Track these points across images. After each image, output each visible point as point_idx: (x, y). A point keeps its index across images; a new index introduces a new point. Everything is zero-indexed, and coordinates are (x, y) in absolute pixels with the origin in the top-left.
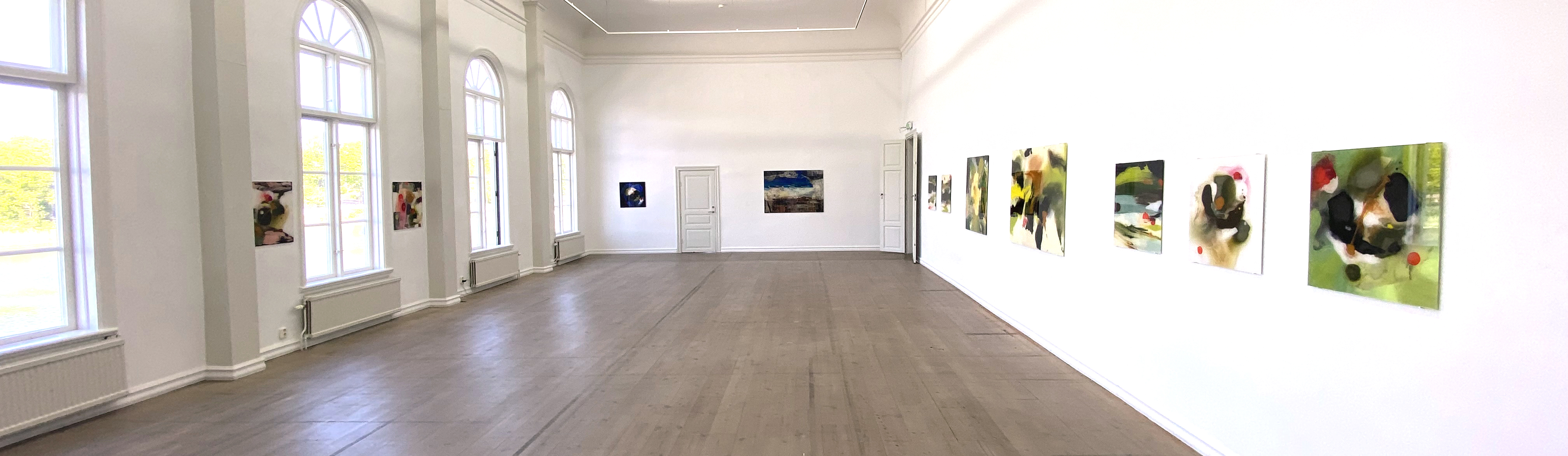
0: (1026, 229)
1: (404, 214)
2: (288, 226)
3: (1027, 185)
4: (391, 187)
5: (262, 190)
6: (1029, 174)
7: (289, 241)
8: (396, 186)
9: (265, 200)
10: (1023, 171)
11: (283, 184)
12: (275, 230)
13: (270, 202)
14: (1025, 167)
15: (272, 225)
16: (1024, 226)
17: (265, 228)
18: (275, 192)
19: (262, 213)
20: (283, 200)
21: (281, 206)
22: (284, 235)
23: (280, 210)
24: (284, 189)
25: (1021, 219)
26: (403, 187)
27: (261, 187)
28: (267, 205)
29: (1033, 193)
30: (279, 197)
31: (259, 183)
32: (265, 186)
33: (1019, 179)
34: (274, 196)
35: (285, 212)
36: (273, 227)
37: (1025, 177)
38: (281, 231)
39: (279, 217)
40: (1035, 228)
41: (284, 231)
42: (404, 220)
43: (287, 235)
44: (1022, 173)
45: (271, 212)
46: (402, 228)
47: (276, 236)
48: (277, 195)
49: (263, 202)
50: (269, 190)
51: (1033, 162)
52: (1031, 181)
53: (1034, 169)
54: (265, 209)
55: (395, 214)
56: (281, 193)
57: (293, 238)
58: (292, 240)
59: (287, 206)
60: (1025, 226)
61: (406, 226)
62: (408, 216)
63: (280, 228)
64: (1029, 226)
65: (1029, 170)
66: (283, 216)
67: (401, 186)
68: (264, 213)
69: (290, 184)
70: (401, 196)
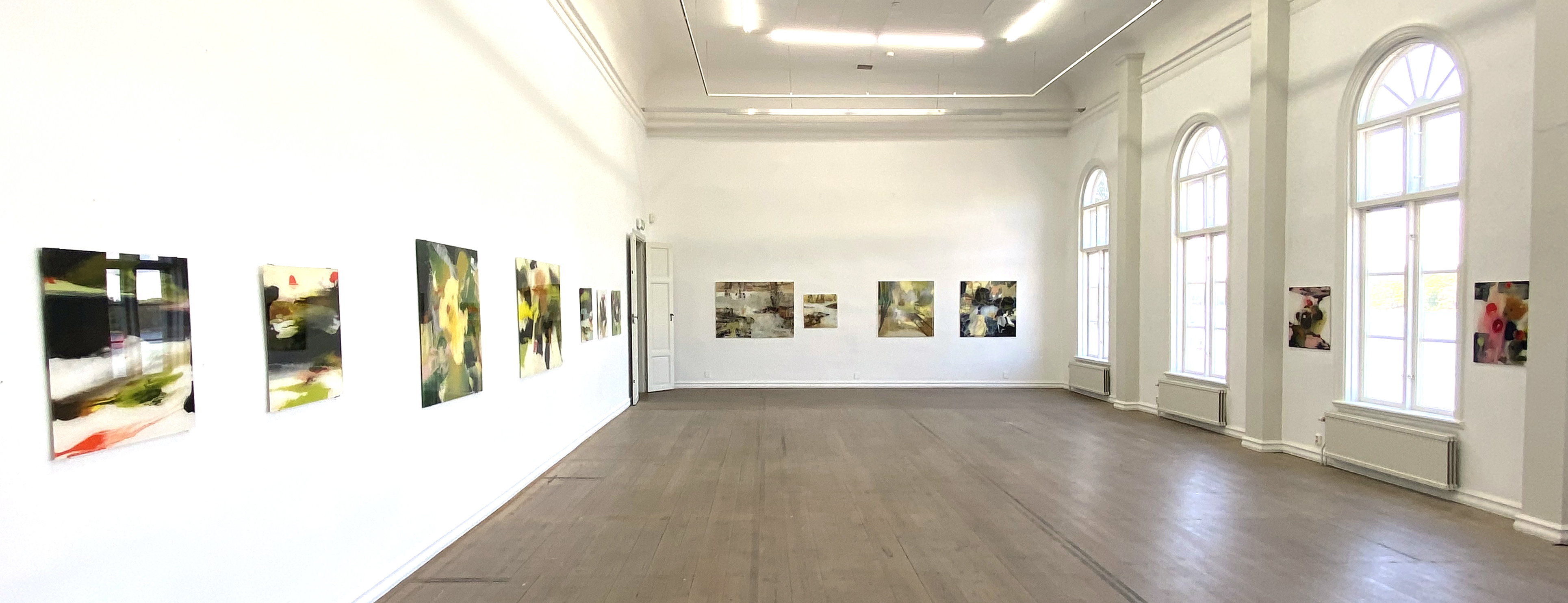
0: (537, 353)
1: (1498, 338)
2: (1325, 331)
3: (534, 302)
4: (1472, 291)
5: (1305, 294)
6: (535, 290)
7: (1325, 348)
8: (1482, 291)
9: (1307, 305)
10: (530, 286)
11: (1322, 289)
12: (1314, 335)
13: (1311, 307)
14: (532, 282)
15: (1312, 330)
16: (534, 351)
17: (1306, 331)
18: (1315, 297)
19: (1304, 317)
20: (1323, 306)
21: (1320, 311)
22: (1321, 341)
23: (1319, 316)
24: (1324, 293)
25: (531, 345)
26: (1500, 291)
27: (1305, 292)
28: (1309, 310)
29: (540, 312)
30: (1318, 302)
31: (1303, 289)
32: (1308, 291)
33: (526, 293)
34: (1314, 301)
35: (1323, 318)
36: (1312, 331)
37: (532, 293)
38: (1319, 336)
39: (1318, 322)
40: (544, 350)
41: (1321, 337)
42: (1498, 349)
43: (1324, 342)
44: (529, 288)
45: (1312, 317)
46: (1492, 362)
47: (1314, 341)
48: (1317, 299)
49: (1305, 307)
50: (1311, 295)
51: (539, 276)
52: (537, 298)
53: (539, 284)
54: (1306, 313)
55: (1476, 336)
56: (1320, 298)
57: (1329, 346)
58: (1329, 348)
59: (1325, 312)
60: (536, 351)
61: (1503, 360)
62: (1508, 343)
63: (1318, 334)
64: (539, 350)
65: (536, 285)
66: (1321, 321)
67: (1493, 290)
68: (1306, 317)
69: (1328, 289)
70: (1491, 308)
